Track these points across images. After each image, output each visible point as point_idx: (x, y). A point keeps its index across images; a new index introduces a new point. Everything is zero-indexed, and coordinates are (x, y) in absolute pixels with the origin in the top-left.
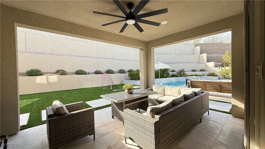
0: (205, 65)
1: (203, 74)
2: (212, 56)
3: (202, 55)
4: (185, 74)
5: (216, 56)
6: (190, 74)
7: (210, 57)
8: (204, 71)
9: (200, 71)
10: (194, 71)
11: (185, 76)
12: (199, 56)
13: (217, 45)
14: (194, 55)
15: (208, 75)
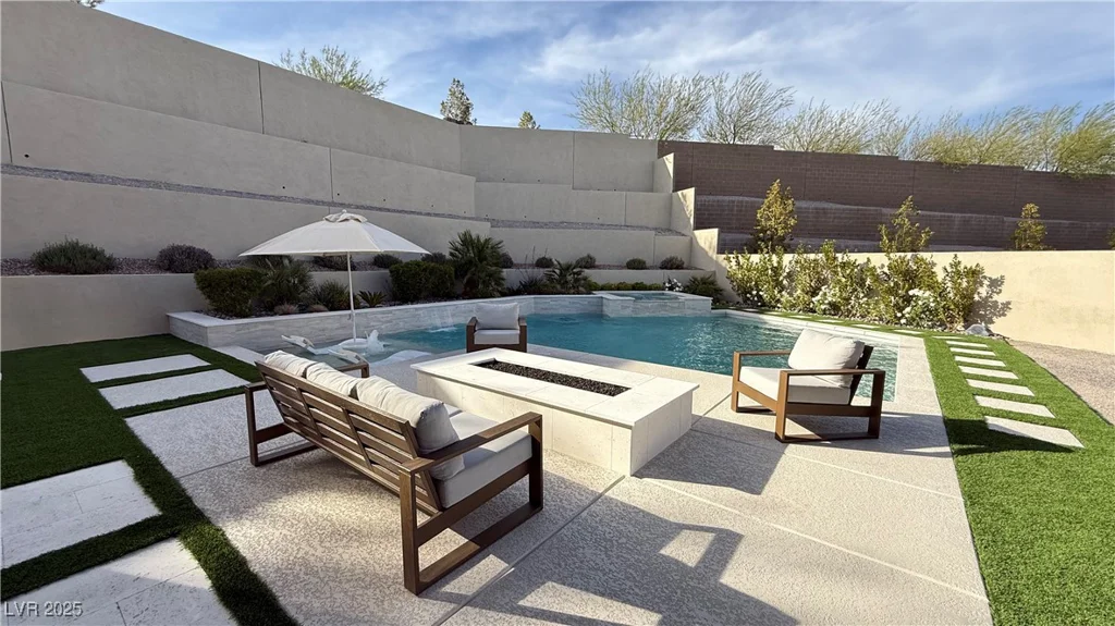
0: (687, 239)
1: (670, 282)
2: (723, 201)
3: (679, 193)
4: (585, 279)
5: (738, 202)
6: (615, 281)
7: (712, 206)
8: (679, 267)
9: (662, 268)
10: (636, 265)
11: (581, 289)
12: (671, 197)
13: (749, 155)
14: (652, 190)
15: (688, 289)
